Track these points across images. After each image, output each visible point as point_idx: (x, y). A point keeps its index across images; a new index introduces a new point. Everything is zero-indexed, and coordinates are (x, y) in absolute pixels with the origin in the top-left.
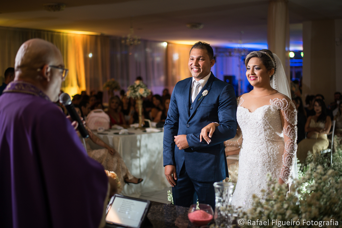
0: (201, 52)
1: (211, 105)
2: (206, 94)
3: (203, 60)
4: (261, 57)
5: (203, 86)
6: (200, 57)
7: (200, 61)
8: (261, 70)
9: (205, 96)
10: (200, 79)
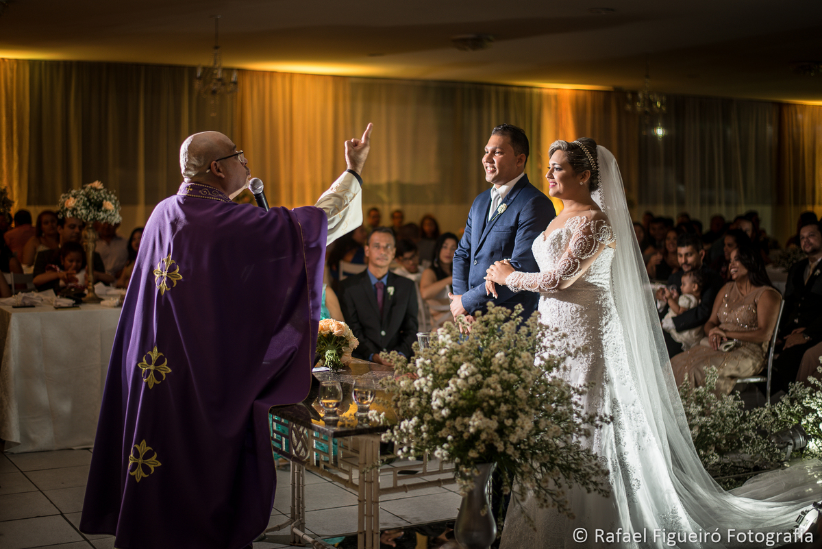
0: (499, 140)
1: (506, 229)
2: (503, 210)
3: (501, 153)
4: (567, 150)
5: (504, 197)
6: (496, 148)
7: (497, 155)
8: (564, 171)
9: (501, 214)
10: (501, 185)
